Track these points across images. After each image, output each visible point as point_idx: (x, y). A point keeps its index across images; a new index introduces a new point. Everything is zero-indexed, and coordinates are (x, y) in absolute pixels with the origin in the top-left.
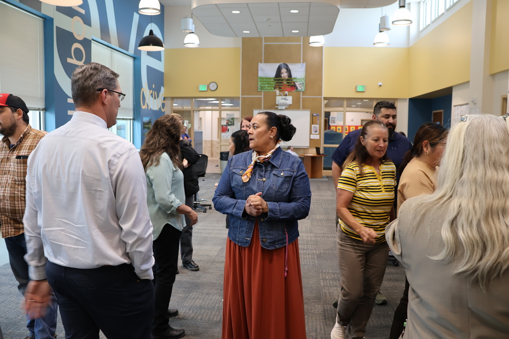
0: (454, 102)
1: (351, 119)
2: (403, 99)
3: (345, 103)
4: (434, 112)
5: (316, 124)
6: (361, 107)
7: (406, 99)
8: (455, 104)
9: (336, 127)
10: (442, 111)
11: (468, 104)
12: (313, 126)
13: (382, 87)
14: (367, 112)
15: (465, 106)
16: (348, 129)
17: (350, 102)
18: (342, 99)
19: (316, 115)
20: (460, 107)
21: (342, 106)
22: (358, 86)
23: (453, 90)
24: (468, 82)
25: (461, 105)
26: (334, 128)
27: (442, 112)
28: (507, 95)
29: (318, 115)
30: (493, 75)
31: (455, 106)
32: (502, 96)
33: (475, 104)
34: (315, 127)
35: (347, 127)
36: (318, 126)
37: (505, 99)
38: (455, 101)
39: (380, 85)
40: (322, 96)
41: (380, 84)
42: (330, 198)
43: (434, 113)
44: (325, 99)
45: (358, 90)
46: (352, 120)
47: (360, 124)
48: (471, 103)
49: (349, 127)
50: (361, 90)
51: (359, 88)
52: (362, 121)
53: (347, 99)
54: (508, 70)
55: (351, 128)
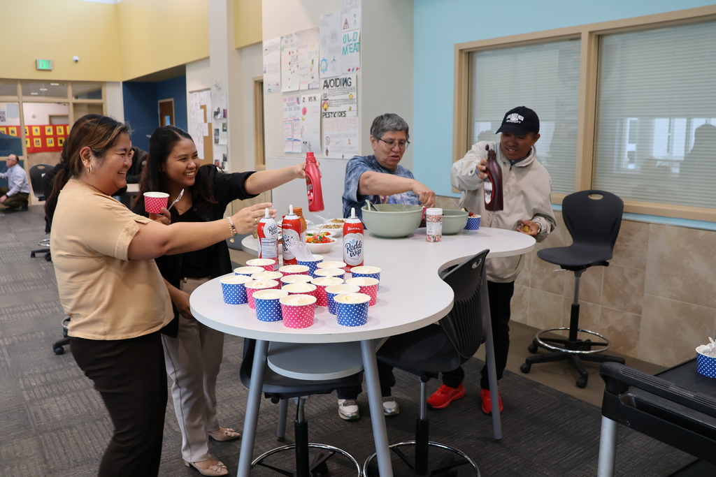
0: (189, 88)
1: (31, 114)
2: (115, 83)
3: (19, 88)
4: (160, 101)
6: (47, 94)
7: (118, 83)
8: (191, 90)
9: (7, 128)
10: (172, 100)
11: (208, 89)
13: (79, 63)
14: (59, 103)
15: (205, 93)
16: (28, 131)
17: (30, 87)
18: (15, 81)
20: (198, 93)
21: (15, 94)
22: (40, 61)
23: (188, 69)
24: (207, 58)
25: (199, 91)
26: (4, 129)
27: (171, 102)
28: (262, 77)
30: (240, 49)
31: (191, 92)
32: (253, 78)
33: (219, 89)
35: (27, 128)
37: (260, 84)
38: (191, 85)
39: (77, 61)
41: (76, 58)
43: (161, 104)
45: (41, 67)
46: (34, 117)
47: (48, 123)
48: (214, 89)
49: (30, 127)
50: (44, 67)
51: (41, 64)
52: (51, 117)
53: (23, 82)
54: (261, 43)
55: (34, 129)
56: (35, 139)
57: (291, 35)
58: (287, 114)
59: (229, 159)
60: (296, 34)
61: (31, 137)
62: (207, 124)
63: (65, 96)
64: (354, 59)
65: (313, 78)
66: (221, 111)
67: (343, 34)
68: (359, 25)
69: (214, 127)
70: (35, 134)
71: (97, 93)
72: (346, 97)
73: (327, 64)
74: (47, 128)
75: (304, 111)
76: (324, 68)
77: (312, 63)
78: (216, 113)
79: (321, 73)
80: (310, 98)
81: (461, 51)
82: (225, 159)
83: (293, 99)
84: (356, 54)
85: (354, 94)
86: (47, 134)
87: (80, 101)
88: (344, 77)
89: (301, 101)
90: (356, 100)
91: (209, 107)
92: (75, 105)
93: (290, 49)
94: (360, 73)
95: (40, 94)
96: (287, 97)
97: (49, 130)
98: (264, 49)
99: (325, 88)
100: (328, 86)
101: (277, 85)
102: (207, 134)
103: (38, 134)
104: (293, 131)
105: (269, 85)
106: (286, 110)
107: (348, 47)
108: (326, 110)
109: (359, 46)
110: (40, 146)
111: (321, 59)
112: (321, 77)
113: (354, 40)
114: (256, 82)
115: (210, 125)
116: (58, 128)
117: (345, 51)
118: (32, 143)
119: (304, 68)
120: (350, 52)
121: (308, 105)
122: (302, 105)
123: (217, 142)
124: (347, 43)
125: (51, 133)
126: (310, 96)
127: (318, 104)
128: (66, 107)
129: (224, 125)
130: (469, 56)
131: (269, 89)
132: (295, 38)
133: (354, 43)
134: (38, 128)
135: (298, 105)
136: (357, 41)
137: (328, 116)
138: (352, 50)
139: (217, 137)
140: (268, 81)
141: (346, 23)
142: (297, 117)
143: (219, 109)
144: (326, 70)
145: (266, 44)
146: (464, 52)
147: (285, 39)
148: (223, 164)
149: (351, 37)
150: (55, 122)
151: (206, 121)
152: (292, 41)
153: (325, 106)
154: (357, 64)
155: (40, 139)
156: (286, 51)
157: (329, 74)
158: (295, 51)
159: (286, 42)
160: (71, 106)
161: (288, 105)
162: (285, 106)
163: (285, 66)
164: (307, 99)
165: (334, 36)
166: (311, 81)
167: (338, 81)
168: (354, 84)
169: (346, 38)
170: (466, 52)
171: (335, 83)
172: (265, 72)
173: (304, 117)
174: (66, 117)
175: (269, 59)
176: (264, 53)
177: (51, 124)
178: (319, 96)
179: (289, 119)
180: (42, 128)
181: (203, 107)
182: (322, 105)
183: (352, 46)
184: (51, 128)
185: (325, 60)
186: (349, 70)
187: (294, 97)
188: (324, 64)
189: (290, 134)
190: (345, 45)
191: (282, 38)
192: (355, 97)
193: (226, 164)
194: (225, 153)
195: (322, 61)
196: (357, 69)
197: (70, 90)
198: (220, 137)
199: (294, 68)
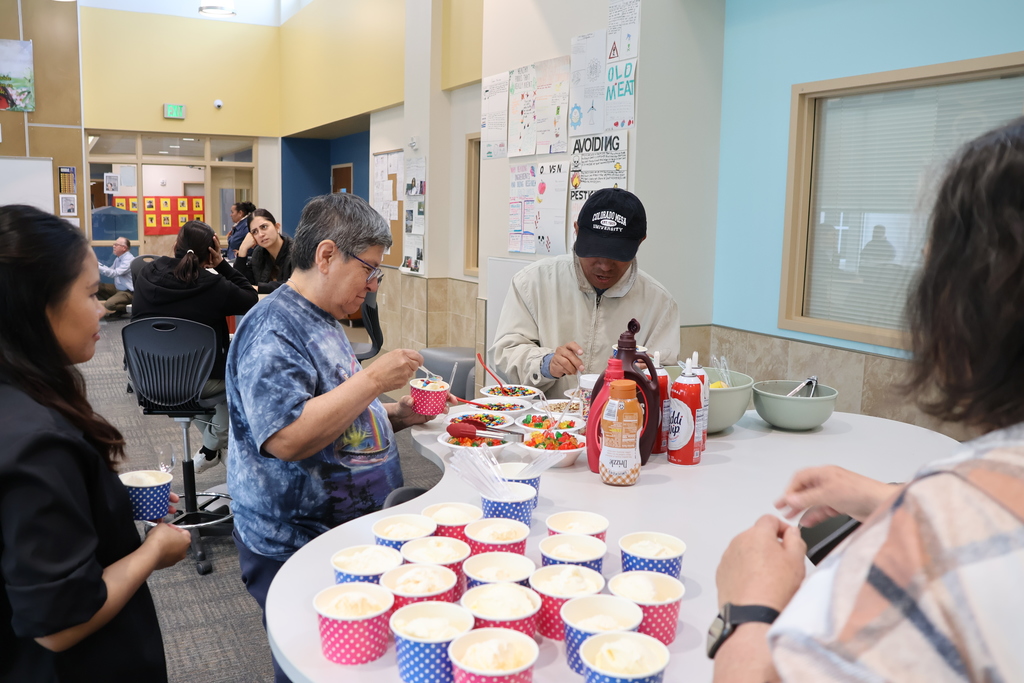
0: (374, 147)
1: (160, 182)
2: (271, 139)
3: (139, 143)
4: (333, 167)
5: (70, 192)
6: (179, 154)
7: (277, 138)
8: (376, 152)
9: (127, 199)
10: (350, 165)
11: (401, 150)
12: (61, 196)
13: (222, 110)
14: (193, 166)
15: (396, 155)
16: (154, 204)
17: (156, 143)
18: (133, 134)
19: (68, 170)
20: (385, 156)
21: (133, 152)
22: (170, 107)
23: (372, 120)
24: (401, 104)
25: (388, 153)
26: (123, 201)
27: (350, 168)
28: (480, 133)
29: (73, 171)
30: (449, 92)
31: (375, 155)
32: (467, 135)
33: (416, 150)
34: (67, 199)
35: (153, 200)
36: (75, 196)
37: (476, 143)
39: (219, 106)
40: (80, 125)
41: (219, 102)
42: (106, 370)
43: (335, 170)
44: (90, 132)
45: (169, 116)
46: (163, 185)
47: (182, 194)
48: (408, 150)
49: (158, 199)
50: (174, 116)
51: (169, 112)
52: (186, 185)
53: (144, 134)
54: (479, 82)
55: (162, 201)
56: (163, 216)
57: (526, 68)
58: (515, 192)
59: (426, 256)
60: (533, 66)
61: (159, 213)
62: (396, 203)
63: (201, 156)
64: (625, 106)
65: (557, 136)
66: (418, 183)
67: (609, 66)
68: (635, 51)
69: (406, 208)
70: (163, 208)
71: (246, 154)
72: (610, 167)
73: (581, 114)
74: (180, 201)
75: (542, 189)
76: (575, 121)
77: (558, 113)
78: (410, 187)
79: (571, 128)
80: (552, 168)
81: (802, 96)
82: (420, 257)
83: (525, 168)
84: (629, 98)
85: (623, 163)
86: (180, 209)
87: (225, 163)
88: (608, 135)
89: (537, 172)
90: (625, 173)
91: (400, 178)
92: (214, 169)
93: (523, 90)
94: (633, 129)
95: (172, 153)
96: (515, 165)
97: (183, 204)
98: (483, 91)
99: (577, 152)
100: (581, 150)
101: (502, 145)
102: (396, 218)
103: (168, 208)
104: (523, 221)
105: (489, 145)
106: (513, 185)
107: (616, 87)
108: (576, 187)
109: (632, 87)
110: (170, 225)
111: (572, 105)
112: (570, 135)
113: (626, 76)
114: (471, 141)
115: (401, 204)
116: (195, 201)
117: (610, 93)
118: (159, 222)
119: (544, 120)
120: (619, 95)
121: (548, 178)
122: (539, 178)
123: (409, 229)
124: (615, 80)
125: (186, 208)
126: (552, 164)
127: (563, 177)
128: (202, 172)
129: (420, 205)
130: (815, 104)
131: (490, 153)
132: (532, 73)
133: (625, 80)
134: (168, 201)
135: (532, 178)
136: (632, 77)
137: (579, 196)
138: (621, 92)
139: (409, 223)
140: (488, 138)
141: (614, 49)
142: (530, 197)
143: (414, 181)
144: (579, 123)
145: (486, 82)
146: (807, 97)
147: (516, 74)
148: (416, 263)
149: (621, 71)
150: (192, 192)
151: (395, 198)
152: (526, 77)
153: (576, 181)
154: (629, 115)
155: (169, 216)
156: (518, 93)
157: (584, 131)
158: (531, 93)
159: (518, 78)
160: (209, 169)
161: (517, 178)
162: (513, 179)
163: (515, 117)
164: (547, 170)
165: (594, 69)
166: (554, 141)
167: (598, 141)
168: (623, 147)
169: (614, 72)
170: (810, 99)
171: (593, 145)
172: (484, 126)
173: (541, 197)
174: (201, 185)
175: (491, 105)
176: (483, 97)
177: (185, 196)
178: (566, 165)
179: (517, 200)
180: (174, 200)
181: (392, 177)
182: (571, 180)
183: (623, 86)
184: (186, 200)
185: (578, 108)
186: (616, 124)
187: (527, 166)
188: (575, 115)
189: (519, 222)
190: (611, 84)
191: (511, 72)
192: (624, 168)
193: (421, 264)
194: (421, 247)
195: (573, 109)
196: (630, 122)
197: (208, 147)
198: (413, 223)
199: (529, 119)
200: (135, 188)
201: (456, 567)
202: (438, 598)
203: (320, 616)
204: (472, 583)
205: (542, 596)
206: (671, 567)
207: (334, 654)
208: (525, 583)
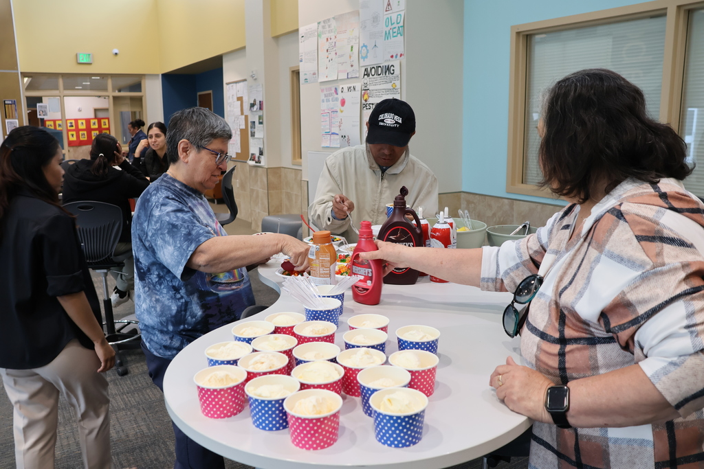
0: (226, 79)
1: (78, 108)
2: (154, 76)
3: (61, 82)
4: (199, 93)
5: (13, 118)
6: (92, 88)
7: (158, 75)
8: (228, 81)
9: (54, 121)
10: (211, 92)
11: (245, 80)
12: (7, 121)
13: (118, 56)
14: (100, 96)
15: (241, 84)
16: (74, 124)
17: (72, 81)
18: (56, 75)
19: (10, 102)
20: (235, 85)
21: (57, 88)
22: (81, 55)
23: (224, 59)
24: (244, 48)
25: (236, 82)
26: (52, 123)
27: (210, 94)
28: (299, 66)
29: (14, 103)
30: (277, 38)
31: (227, 84)
32: (290, 68)
33: (256, 79)
34: (11, 123)
35: (73, 121)
36: (17, 121)
37: (296, 73)
38: (228, 77)
39: (116, 54)
40: (17, 70)
41: (116, 51)
43: (199, 95)
44: (24, 75)
45: (81, 61)
46: (80, 110)
47: (93, 116)
48: (250, 79)
49: (76, 121)
50: (85, 61)
51: (81, 58)
52: (96, 110)
53: (64, 75)
54: (297, 30)
55: (80, 122)
56: (81, 133)
57: (329, 20)
58: (324, 106)
59: (265, 152)
60: (334, 18)
61: (77, 130)
62: (243, 117)
63: (105, 89)
64: (398, 44)
65: (352, 66)
66: (258, 103)
67: (385, 17)
68: (403, 6)
69: (250, 120)
70: (81, 127)
71: (137, 87)
72: (389, 86)
73: (368, 50)
74: (92, 121)
75: (343, 103)
76: (364, 56)
77: (352, 50)
78: (252, 105)
79: (361, 60)
80: (349, 89)
81: (518, 33)
82: (261, 153)
83: (330, 89)
84: (400, 38)
85: (398, 83)
86: (92, 127)
87: (123, 94)
88: (387, 64)
89: (339, 91)
90: (399, 90)
91: (245, 99)
92: (115, 98)
93: (328, 35)
94: (404, 59)
95: (85, 88)
96: (324, 87)
97: (94, 124)
98: (300, 36)
99: (366, 76)
100: (368, 75)
101: (314, 74)
102: (243, 127)
103: (84, 127)
104: (331, 124)
105: (305, 74)
106: (323, 101)
107: (391, 31)
108: (366, 101)
109: (402, 30)
110: (86, 139)
111: (361, 45)
112: (361, 65)
113: (398, 23)
114: (293, 72)
115: (246, 117)
116: (102, 121)
117: (387, 35)
118: (78, 136)
119: (342, 56)
120: (393, 37)
121: (347, 96)
122: (340, 96)
123: (253, 135)
124: (390, 26)
125: (96, 126)
126: (349, 86)
127: (357, 94)
128: (106, 100)
129: (260, 117)
130: (526, 39)
131: (306, 79)
132: (333, 24)
133: (397, 26)
134: (84, 122)
135: (336, 96)
136: (401, 24)
137: (368, 107)
138: (395, 34)
139: (253, 130)
140: (305, 69)
141: (389, 5)
142: (335, 109)
143: (255, 101)
144: (366, 57)
145: (302, 31)
146: (521, 35)
147: (322, 24)
148: (259, 158)
149: (394, 19)
150: (100, 115)
151: (242, 114)
152: (329, 26)
153: (366, 97)
154: (400, 50)
155: (85, 132)
156: (324, 37)
157: (370, 62)
158: (333, 37)
159: (323, 27)
160: (111, 99)
161: (326, 96)
162: (323, 97)
163: (323, 54)
164: (346, 90)
165: (375, 19)
166: (349, 69)
167: (380, 68)
168: (397, 72)
169: (389, 20)
170: (523, 35)
171: (376, 71)
172: (301, 61)
173: (342, 108)
174: (107, 110)
175: (305, 46)
176: (300, 41)
177: (96, 118)
178: (359, 86)
179: (326, 111)
180: (88, 121)
181: (240, 99)
182: (362, 96)
183: (396, 30)
184: (96, 121)
185: (366, 46)
186: (392, 57)
187: (332, 87)
188: (364, 51)
189: (328, 127)
190: (388, 29)
191: (319, 23)
192: (398, 86)
193: (262, 158)
194: (262, 147)
195: (362, 47)
196: (401, 55)
197: (110, 83)
198: (256, 130)
199: (332, 55)
200: (60, 113)
201: (288, 353)
202: (276, 372)
203: (199, 387)
204: (299, 362)
205: (345, 368)
206: (431, 347)
207: (209, 412)
208: (334, 360)
